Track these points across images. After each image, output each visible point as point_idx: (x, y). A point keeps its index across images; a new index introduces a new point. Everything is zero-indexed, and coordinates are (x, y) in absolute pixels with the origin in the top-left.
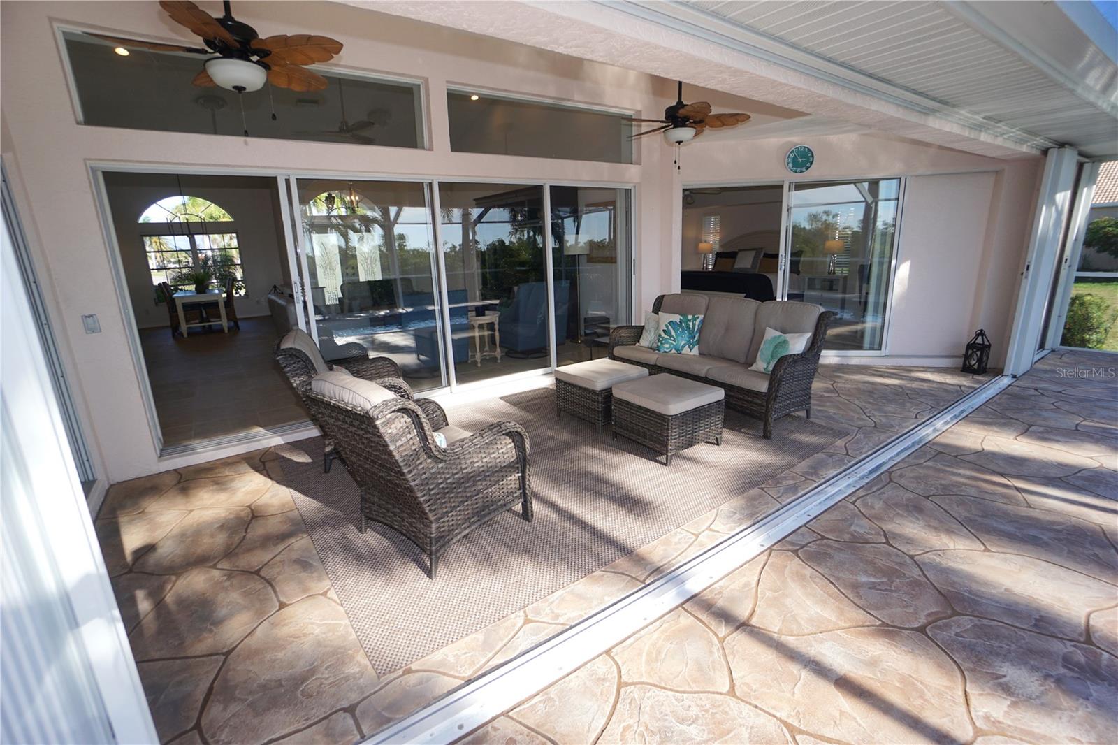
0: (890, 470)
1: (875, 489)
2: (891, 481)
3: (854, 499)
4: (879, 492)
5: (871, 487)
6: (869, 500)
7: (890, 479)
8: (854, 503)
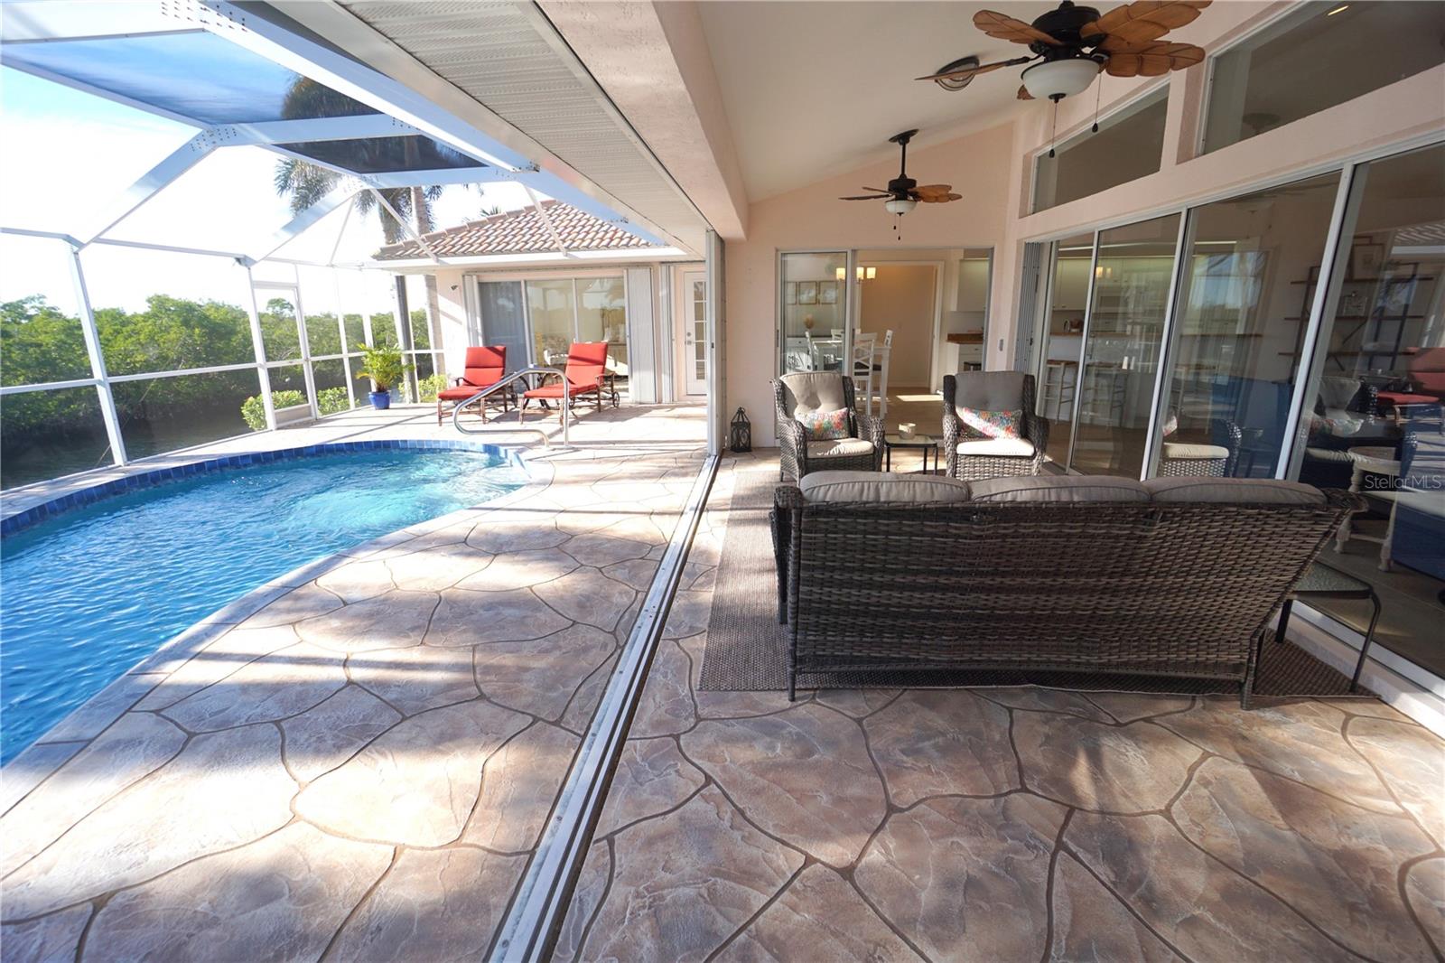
0: (619, 651)
1: (626, 616)
2: (613, 633)
3: (639, 596)
4: (621, 613)
5: (631, 617)
6: (625, 599)
7: (614, 635)
8: (637, 592)
